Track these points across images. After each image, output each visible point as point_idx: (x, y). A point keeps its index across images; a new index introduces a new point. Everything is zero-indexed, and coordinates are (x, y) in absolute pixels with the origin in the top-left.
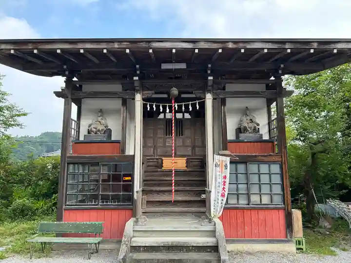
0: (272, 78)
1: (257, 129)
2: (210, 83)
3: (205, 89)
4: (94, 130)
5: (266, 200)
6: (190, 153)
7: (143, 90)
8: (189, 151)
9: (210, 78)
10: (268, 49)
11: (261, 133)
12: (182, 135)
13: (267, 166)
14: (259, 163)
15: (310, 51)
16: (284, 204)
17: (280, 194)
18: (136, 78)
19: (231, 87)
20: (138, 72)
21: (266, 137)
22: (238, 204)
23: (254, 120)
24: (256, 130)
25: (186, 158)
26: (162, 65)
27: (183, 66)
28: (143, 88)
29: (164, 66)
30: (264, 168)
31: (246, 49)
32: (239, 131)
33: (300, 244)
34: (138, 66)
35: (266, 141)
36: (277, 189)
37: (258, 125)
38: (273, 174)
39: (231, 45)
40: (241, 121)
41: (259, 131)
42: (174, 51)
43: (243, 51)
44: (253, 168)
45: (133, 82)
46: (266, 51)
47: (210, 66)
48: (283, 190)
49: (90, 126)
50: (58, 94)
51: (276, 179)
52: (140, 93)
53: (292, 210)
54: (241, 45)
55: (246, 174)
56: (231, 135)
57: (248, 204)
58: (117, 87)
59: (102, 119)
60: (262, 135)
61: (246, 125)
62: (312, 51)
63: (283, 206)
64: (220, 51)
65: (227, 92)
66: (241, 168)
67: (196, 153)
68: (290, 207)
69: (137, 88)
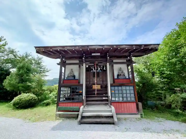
0: (129, 58)
2: (108, 59)
3: (106, 61)
5: (129, 99)
8: (101, 83)
10: (127, 48)
11: (125, 76)
12: (99, 77)
14: (126, 86)
19: (114, 61)
20: (84, 56)
21: (127, 77)
22: (119, 101)
23: (123, 72)
25: (100, 85)
27: (99, 54)
28: (86, 61)
29: (93, 54)
30: (128, 88)
31: (120, 48)
33: (142, 115)
34: (84, 54)
35: (127, 79)
36: (133, 95)
37: (125, 73)
38: (131, 90)
39: (115, 47)
42: (96, 49)
44: (124, 88)
45: (83, 59)
47: (108, 54)
48: (135, 96)
49: (68, 74)
50: (58, 64)
51: (132, 92)
53: (138, 103)
54: (118, 47)
55: (122, 90)
56: (116, 77)
57: (123, 101)
58: (77, 61)
59: (72, 72)
62: (142, 48)
63: (135, 101)
64: (112, 49)
65: (114, 62)
66: (120, 88)
67: (104, 83)
68: (137, 101)
69: (84, 61)
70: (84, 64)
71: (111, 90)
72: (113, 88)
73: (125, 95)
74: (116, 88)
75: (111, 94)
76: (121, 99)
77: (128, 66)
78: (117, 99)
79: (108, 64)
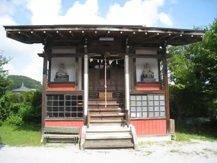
0: (161, 47)
1: (153, 76)
2: (127, 50)
3: (124, 52)
4: (60, 76)
5: (157, 115)
6: (114, 89)
7: (89, 53)
8: (113, 88)
9: (128, 47)
10: (159, 33)
11: (154, 78)
12: (110, 79)
13: (158, 96)
14: (154, 95)
15: (180, 35)
17: (164, 111)
18: (85, 46)
19: (138, 52)
20: (86, 42)
21: (157, 80)
22: (142, 117)
23: (151, 71)
25: (112, 92)
26: (100, 38)
27: (112, 39)
28: (89, 52)
29: (101, 39)
30: (156, 97)
31: (148, 33)
32: (143, 77)
33: (173, 137)
34: (86, 39)
35: (157, 83)
36: (163, 109)
37: (153, 73)
38: (161, 100)
39: (140, 30)
40: (144, 71)
41: (153, 77)
42: (109, 32)
43: (146, 34)
44: (150, 97)
45: (84, 48)
46: (158, 34)
47: (127, 40)
48: (166, 109)
49: (57, 73)
50: (40, 55)
51: (163, 103)
52: (87, 55)
53: (170, 120)
54: (146, 31)
55: (147, 101)
56: (138, 80)
57: (148, 117)
59: (64, 69)
61: (147, 73)
62: (181, 35)
63: (166, 117)
64: (134, 33)
65: (137, 55)
66: (145, 98)
67: (118, 89)
68: (169, 117)
69: (86, 52)
70: (86, 56)
71: (130, 101)
72: (133, 98)
73: (151, 109)
74: (139, 98)
75: (130, 107)
76: (145, 115)
77: (159, 61)
78: (139, 115)
79: (127, 56)
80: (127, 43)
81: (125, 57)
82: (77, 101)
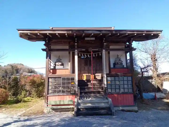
0: (128, 43)
2: (105, 46)
3: (102, 47)
5: (126, 91)
9: (105, 44)
12: (91, 66)
13: (127, 77)
14: (123, 76)
16: (133, 92)
17: (131, 88)
19: (111, 47)
20: (76, 41)
22: (116, 92)
23: (121, 60)
24: (122, 64)
25: (94, 75)
27: (94, 39)
28: (78, 47)
29: (86, 39)
30: (125, 78)
31: (120, 34)
34: (76, 39)
35: (125, 68)
37: (122, 62)
38: (129, 80)
39: (114, 32)
40: (116, 60)
42: (93, 34)
43: (118, 34)
44: (121, 78)
45: (75, 45)
46: (127, 34)
47: (104, 39)
48: (132, 86)
51: (130, 82)
54: (118, 32)
55: (119, 80)
56: (112, 66)
57: (119, 92)
60: (124, 65)
62: (144, 34)
64: (110, 34)
65: (110, 49)
69: (76, 48)
70: (76, 51)
71: (107, 81)
72: (109, 79)
73: (122, 86)
75: (107, 85)
77: (126, 53)
79: (104, 50)
80: (104, 41)
81: (102, 51)
82: (70, 81)
